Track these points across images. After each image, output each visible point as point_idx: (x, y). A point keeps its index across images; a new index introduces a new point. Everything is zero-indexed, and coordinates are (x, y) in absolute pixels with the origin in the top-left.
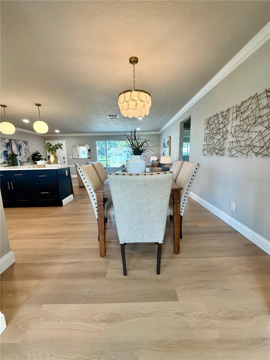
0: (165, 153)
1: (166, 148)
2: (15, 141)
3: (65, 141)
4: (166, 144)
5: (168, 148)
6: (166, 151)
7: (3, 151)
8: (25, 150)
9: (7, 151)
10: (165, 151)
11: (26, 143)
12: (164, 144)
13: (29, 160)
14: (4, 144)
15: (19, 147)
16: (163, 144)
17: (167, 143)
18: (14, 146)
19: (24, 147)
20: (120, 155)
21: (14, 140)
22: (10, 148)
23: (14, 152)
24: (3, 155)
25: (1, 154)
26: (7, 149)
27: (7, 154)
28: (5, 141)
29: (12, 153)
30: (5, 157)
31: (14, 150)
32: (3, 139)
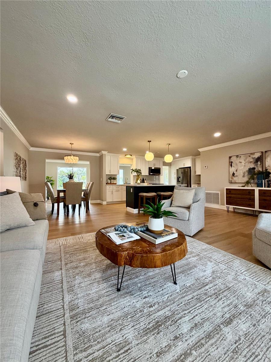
7: (248, 169)
9: (254, 168)
14: (252, 160)
22: (261, 164)
23: (268, 168)
24: (246, 174)
25: (245, 172)
26: (254, 166)
27: (254, 171)
28: (254, 156)
29: (264, 169)
30: (249, 176)
31: (268, 166)
32: (252, 154)
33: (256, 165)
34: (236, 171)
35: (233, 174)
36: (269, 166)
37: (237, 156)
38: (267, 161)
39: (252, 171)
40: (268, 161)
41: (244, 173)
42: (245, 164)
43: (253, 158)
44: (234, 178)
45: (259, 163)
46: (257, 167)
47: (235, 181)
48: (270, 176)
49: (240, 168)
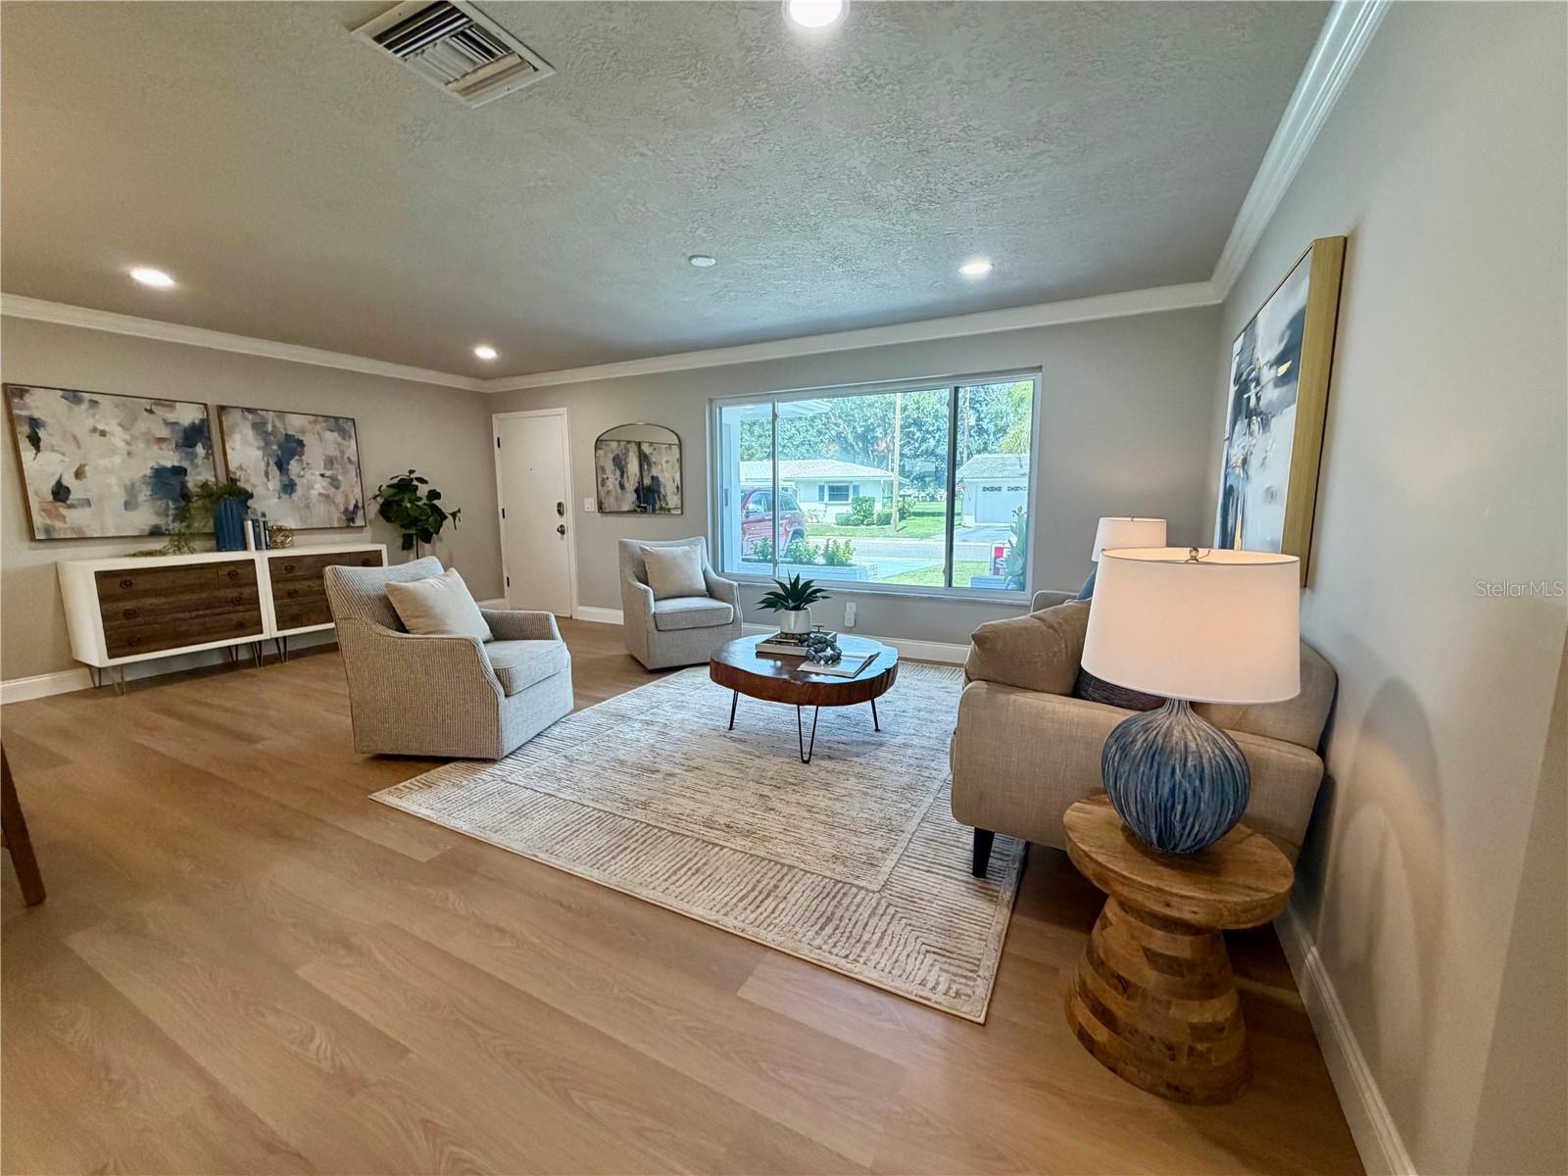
0: (1238, 485)
1: (1265, 425)
2: (250, 417)
3: (564, 410)
4: (1268, 375)
5: (1285, 426)
6: (1254, 462)
7: (149, 472)
8: (330, 462)
9: (180, 471)
10: (1245, 462)
11: (341, 425)
12: (1243, 386)
13: (352, 520)
14: (163, 432)
15: (286, 452)
16: (1233, 389)
17: (1279, 361)
18: (245, 443)
19: (319, 446)
20: (992, 489)
21: (250, 410)
22: (207, 453)
23: (238, 474)
24: (144, 494)
25: (133, 485)
26: (180, 461)
27: (184, 485)
28: (171, 417)
29: (223, 479)
30: (159, 503)
31: (238, 465)
32: (159, 402)
33: (186, 459)
34: (79, 474)
35: (60, 493)
36: (241, 468)
37: (73, 396)
38: (233, 449)
39: (175, 481)
40: (238, 446)
41: (131, 491)
42: (128, 443)
43: (167, 423)
44: (64, 511)
45: (200, 449)
46: (195, 466)
47: (80, 530)
48: (249, 508)
49: (103, 462)
